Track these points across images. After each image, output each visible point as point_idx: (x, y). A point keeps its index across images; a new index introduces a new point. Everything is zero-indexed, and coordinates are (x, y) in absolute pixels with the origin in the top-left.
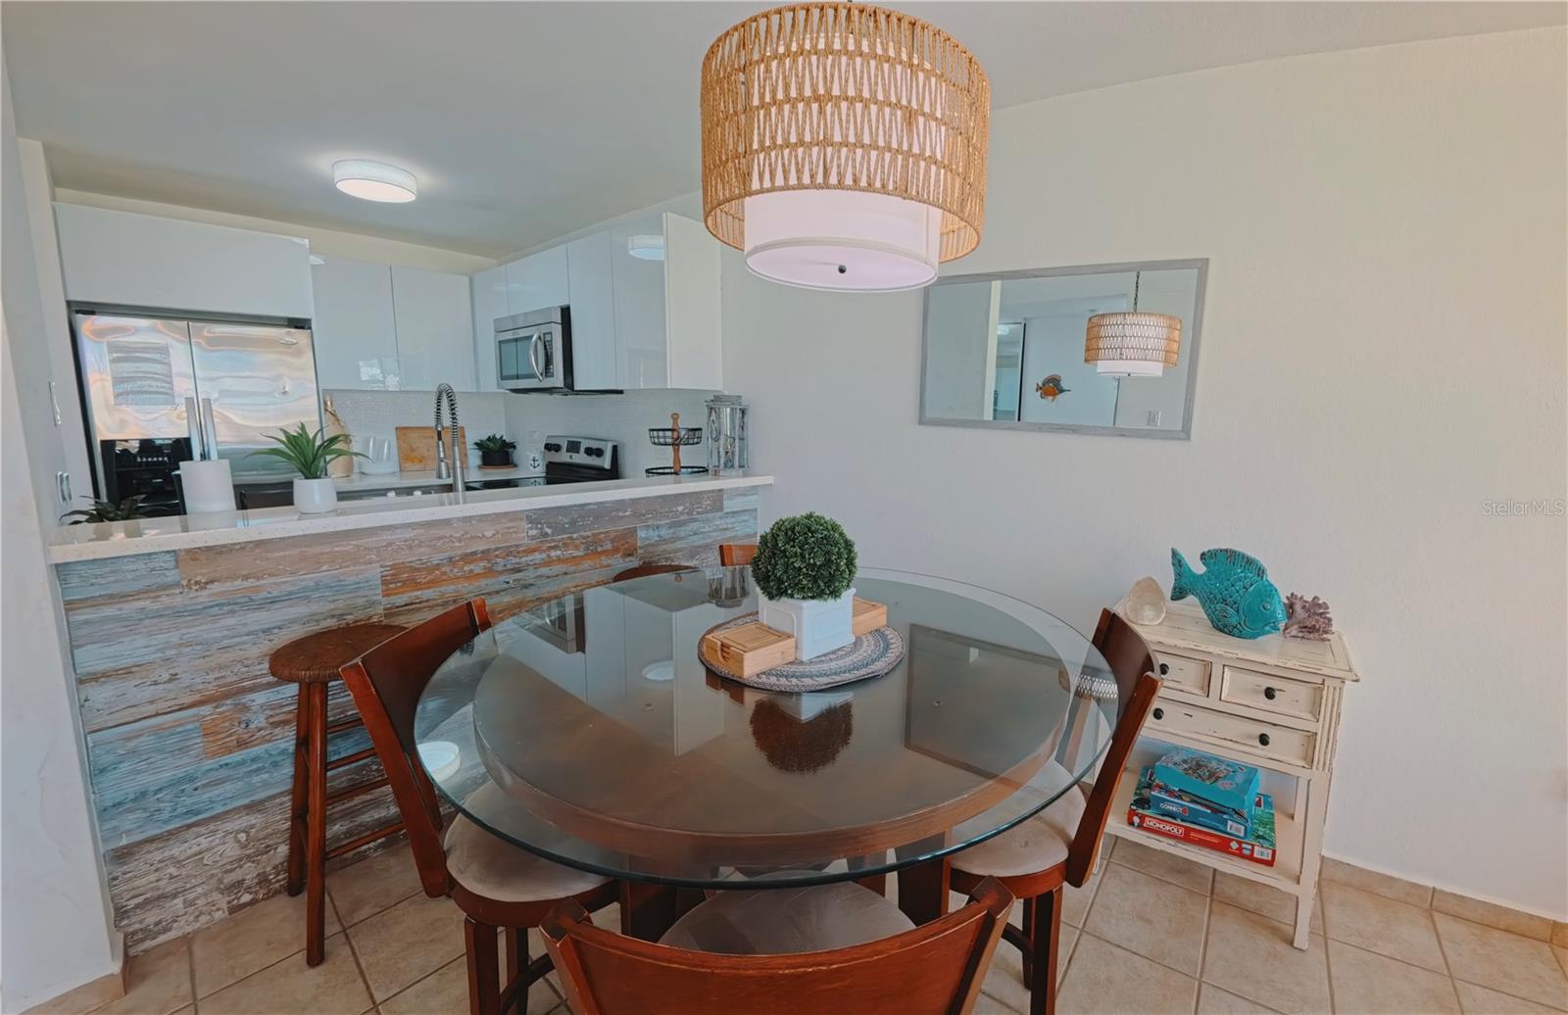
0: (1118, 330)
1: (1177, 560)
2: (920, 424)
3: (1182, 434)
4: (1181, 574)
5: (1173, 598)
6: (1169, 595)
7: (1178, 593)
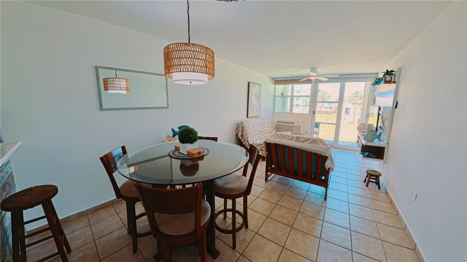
0: (118, 83)
1: (173, 130)
2: (101, 110)
3: (168, 107)
4: (175, 132)
5: (173, 137)
6: (172, 137)
7: (174, 136)
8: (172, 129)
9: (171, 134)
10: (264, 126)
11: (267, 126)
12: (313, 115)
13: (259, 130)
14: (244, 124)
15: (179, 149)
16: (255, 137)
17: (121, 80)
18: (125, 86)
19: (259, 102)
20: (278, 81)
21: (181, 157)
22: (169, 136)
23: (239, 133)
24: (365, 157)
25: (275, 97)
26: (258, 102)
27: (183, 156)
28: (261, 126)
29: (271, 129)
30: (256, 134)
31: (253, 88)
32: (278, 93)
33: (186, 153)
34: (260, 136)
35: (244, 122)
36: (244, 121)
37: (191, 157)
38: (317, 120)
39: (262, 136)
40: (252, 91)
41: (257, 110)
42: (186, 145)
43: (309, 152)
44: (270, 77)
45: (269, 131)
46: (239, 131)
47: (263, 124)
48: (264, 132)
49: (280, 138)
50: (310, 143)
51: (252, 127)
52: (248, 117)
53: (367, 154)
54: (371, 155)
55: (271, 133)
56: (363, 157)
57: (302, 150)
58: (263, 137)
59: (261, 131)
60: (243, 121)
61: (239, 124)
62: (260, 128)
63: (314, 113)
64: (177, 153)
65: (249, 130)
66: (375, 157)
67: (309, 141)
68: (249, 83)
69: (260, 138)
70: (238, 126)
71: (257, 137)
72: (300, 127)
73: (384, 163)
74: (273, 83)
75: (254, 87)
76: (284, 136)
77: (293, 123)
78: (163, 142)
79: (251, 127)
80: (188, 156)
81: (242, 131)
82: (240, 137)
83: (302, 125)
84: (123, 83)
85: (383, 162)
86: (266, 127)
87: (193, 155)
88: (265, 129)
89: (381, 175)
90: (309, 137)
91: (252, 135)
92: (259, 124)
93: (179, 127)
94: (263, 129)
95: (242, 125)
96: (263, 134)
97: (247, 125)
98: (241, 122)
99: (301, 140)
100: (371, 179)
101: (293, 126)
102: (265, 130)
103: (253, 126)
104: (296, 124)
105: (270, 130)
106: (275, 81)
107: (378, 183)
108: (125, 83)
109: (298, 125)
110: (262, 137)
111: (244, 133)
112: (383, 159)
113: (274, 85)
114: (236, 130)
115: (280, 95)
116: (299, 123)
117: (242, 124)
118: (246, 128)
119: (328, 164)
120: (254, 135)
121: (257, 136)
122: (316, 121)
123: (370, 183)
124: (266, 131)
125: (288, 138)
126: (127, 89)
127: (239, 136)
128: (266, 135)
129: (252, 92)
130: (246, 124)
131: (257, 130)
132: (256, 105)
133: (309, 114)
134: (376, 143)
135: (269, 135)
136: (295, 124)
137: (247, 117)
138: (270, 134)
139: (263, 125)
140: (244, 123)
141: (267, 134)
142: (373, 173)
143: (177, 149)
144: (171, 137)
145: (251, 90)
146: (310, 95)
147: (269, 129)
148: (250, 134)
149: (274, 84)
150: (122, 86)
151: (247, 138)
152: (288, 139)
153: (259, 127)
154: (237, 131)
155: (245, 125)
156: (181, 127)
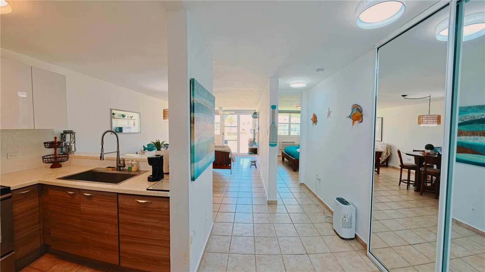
7: (144, 150)
8: (144, 146)
9: (143, 149)
12: (223, 135)
22: (141, 150)
24: (249, 154)
43: (222, 152)
50: (222, 148)
54: (252, 153)
57: (218, 151)
63: (223, 134)
66: (254, 153)
67: (222, 147)
89: (256, 161)
90: (221, 145)
99: (217, 147)
107: (255, 165)
112: (257, 154)
119: (230, 156)
122: (225, 139)
123: (252, 166)
134: (254, 147)
156: (149, 144)
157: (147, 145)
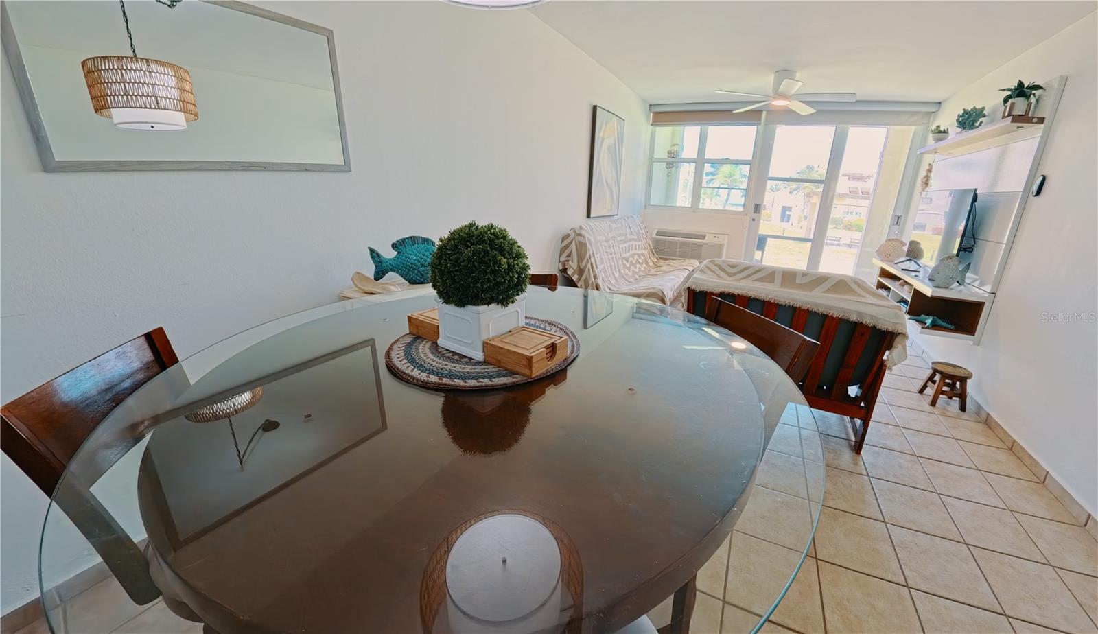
1: (374, 254)
3: (346, 168)
4: (381, 262)
5: (376, 279)
6: (373, 278)
7: (379, 275)
8: (372, 251)
9: (370, 269)
10: (631, 243)
11: (637, 243)
12: (755, 216)
13: (621, 255)
14: (584, 238)
15: (435, 331)
16: (613, 274)
17: (154, 68)
18: (176, 94)
19: (617, 173)
20: (663, 115)
21: (464, 378)
22: (360, 276)
23: (570, 263)
24: (927, 328)
25: (651, 161)
26: (614, 173)
27: (468, 368)
28: (624, 242)
29: (646, 254)
30: (614, 266)
31: (604, 126)
32: (661, 152)
33: (479, 356)
34: (623, 271)
35: (584, 230)
36: (583, 226)
37: (512, 373)
38: (763, 230)
39: (627, 271)
40: (601, 135)
41: (612, 198)
42: (479, 313)
43: (835, 319)
44: (644, 100)
45: (642, 257)
46: (569, 256)
47: (629, 237)
48: (631, 259)
49: (731, 275)
51: (605, 246)
52: (592, 216)
53: (932, 322)
54: (940, 322)
55: (647, 263)
56: (922, 328)
58: (631, 274)
59: (624, 258)
60: (581, 228)
61: (568, 236)
62: (622, 248)
63: (757, 209)
64: (427, 351)
65: (599, 255)
66: (953, 327)
67: (827, 285)
68: (595, 108)
69: (623, 277)
70: (565, 243)
71: (617, 275)
72: (721, 246)
73: (974, 344)
74: (648, 120)
75: (606, 125)
76: (742, 271)
77: (703, 237)
78: (344, 298)
79: (601, 245)
80: (490, 368)
81: (581, 258)
82: (573, 274)
83: (725, 240)
84: (165, 83)
85: (971, 343)
86: (636, 245)
87: (530, 367)
88: (634, 252)
89: (970, 377)
91: (604, 268)
92: (619, 239)
93: (395, 241)
94: (629, 251)
95: (580, 238)
96: (630, 267)
97: (592, 240)
98: (575, 231)
100: (945, 386)
101: (700, 246)
102: (633, 256)
103: (605, 243)
104: (709, 239)
105: (643, 254)
106: (656, 114)
107: (962, 396)
108: (172, 81)
109: (715, 241)
110: (627, 275)
111: (584, 263)
112: (974, 335)
113: (651, 127)
114: (560, 256)
115: (665, 156)
116: (717, 236)
117: (580, 235)
118: (591, 249)
120: (609, 268)
121: (616, 272)
122: (760, 233)
123: (941, 396)
124: (636, 257)
125: (756, 276)
126: (186, 107)
127: (570, 272)
128: (636, 268)
129: (603, 139)
130: (589, 236)
131: (615, 253)
132: (609, 181)
133: (744, 213)
135: (643, 269)
136: (705, 241)
137: (589, 216)
138: (644, 265)
139: (627, 242)
140: (583, 232)
141: (638, 266)
142: (950, 371)
143: (422, 332)
144: (369, 278)
145: (600, 132)
146: (750, 157)
147: (640, 252)
148: (600, 267)
149: (651, 122)
150: (160, 91)
151: (595, 277)
152: (756, 280)
153: (620, 246)
154: (563, 258)
155: (589, 239)
156: (403, 242)
157: (394, 246)
